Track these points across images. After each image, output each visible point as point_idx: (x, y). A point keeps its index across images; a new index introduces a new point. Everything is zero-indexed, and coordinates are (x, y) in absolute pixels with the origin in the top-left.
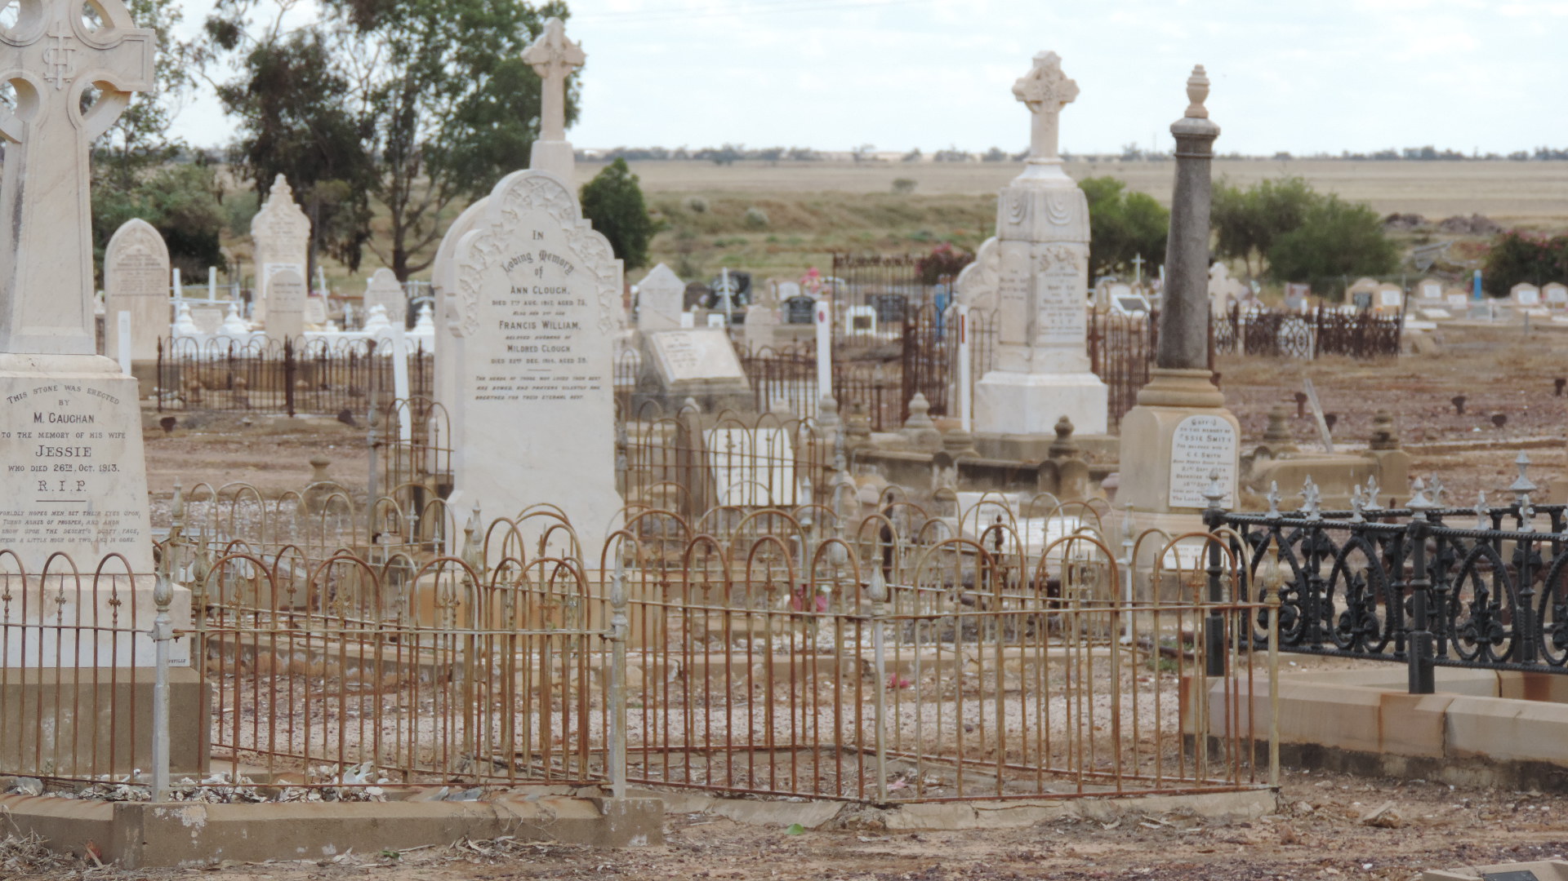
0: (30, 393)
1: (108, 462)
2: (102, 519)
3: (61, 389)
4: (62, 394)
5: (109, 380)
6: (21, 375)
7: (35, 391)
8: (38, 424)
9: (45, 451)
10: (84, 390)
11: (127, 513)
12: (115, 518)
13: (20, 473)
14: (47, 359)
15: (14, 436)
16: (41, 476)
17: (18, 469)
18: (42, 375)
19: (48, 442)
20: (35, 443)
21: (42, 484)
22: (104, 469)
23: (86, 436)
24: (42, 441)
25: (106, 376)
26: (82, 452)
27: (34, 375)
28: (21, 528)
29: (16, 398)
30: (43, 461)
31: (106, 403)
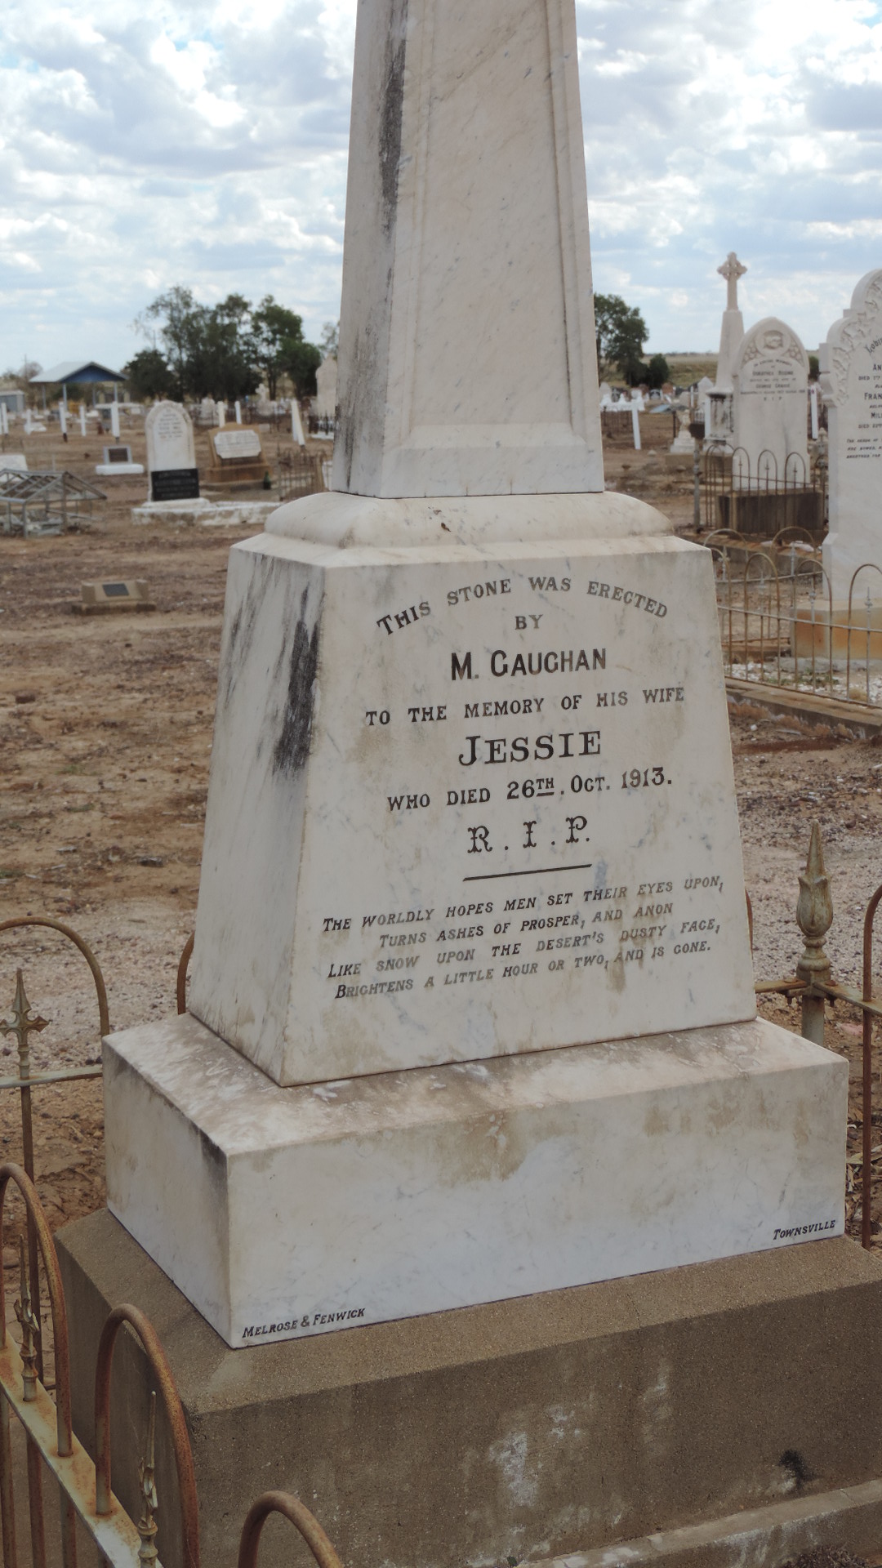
0: (439, 605)
1: (643, 764)
2: (632, 904)
3: (520, 587)
4: (523, 600)
5: (640, 558)
6: (413, 556)
7: (453, 598)
8: (463, 682)
9: (483, 750)
10: (579, 586)
11: (691, 884)
12: (661, 899)
13: (420, 813)
14: (480, 510)
15: (400, 718)
16: (475, 814)
17: (414, 802)
18: (470, 554)
19: (488, 728)
20: (454, 734)
21: (479, 836)
22: (635, 780)
23: (588, 703)
24: (474, 726)
25: (634, 546)
26: (576, 744)
27: (447, 554)
28: (428, 952)
29: (403, 619)
30: (480, 775)
31: (637, 616)
